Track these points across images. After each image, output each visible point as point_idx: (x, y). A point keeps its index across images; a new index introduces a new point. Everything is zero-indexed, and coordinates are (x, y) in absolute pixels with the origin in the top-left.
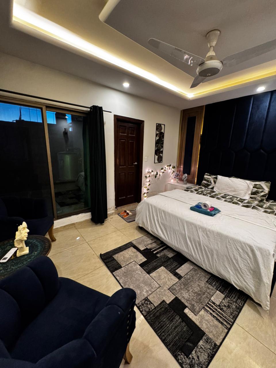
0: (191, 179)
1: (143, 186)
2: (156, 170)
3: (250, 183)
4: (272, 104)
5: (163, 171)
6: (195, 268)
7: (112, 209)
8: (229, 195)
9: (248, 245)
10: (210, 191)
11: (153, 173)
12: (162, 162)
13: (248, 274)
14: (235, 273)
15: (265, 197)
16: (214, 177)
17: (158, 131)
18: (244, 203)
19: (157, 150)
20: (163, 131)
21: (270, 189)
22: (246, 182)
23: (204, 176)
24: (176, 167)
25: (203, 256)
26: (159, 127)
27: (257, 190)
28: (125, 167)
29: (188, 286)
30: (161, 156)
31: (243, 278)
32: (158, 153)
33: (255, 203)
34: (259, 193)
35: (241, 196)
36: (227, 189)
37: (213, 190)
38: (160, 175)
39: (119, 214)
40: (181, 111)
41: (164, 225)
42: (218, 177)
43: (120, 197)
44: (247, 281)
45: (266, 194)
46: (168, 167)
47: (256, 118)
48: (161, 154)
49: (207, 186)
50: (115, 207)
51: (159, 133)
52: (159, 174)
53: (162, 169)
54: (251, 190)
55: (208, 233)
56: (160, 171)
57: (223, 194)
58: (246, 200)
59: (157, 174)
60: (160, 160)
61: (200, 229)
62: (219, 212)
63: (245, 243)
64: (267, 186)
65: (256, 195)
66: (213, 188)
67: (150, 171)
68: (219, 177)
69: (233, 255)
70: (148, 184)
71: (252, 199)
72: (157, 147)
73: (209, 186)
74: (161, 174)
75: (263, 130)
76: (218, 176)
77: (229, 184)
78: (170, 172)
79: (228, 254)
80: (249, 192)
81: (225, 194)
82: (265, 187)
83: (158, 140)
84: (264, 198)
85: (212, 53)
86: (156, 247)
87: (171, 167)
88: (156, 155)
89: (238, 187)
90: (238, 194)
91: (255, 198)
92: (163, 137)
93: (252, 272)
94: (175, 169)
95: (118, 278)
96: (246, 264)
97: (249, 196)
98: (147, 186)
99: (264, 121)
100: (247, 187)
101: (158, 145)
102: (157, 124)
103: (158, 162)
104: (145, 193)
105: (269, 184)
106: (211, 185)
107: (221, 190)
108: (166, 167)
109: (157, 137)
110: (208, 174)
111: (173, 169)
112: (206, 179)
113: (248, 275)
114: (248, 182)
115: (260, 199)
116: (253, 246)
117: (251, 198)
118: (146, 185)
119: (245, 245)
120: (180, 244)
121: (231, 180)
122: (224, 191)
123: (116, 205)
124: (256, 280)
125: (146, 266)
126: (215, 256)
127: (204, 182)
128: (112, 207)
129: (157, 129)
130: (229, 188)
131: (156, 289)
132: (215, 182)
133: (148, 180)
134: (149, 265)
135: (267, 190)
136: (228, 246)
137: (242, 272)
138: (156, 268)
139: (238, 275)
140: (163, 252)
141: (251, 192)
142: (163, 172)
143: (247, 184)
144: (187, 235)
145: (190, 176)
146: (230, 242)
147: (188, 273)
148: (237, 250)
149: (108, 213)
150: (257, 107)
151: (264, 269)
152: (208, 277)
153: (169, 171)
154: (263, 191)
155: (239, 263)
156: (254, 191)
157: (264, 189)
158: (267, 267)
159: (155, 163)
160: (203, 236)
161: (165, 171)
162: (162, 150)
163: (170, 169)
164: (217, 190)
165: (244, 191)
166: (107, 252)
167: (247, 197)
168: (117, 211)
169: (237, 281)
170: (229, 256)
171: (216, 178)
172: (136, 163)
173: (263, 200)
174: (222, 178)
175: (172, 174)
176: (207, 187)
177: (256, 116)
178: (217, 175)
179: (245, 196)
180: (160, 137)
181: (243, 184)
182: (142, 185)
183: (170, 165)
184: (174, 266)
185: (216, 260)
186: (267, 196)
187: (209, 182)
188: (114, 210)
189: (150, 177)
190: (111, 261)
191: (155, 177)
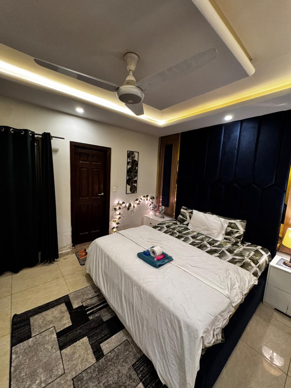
0: (170, 212)
1: (111, 220)
2: (128, 201)
3: (224, 222)
4: (243, 134)
5: (138, 202)
6: (128, 339)
7: (68, 247)
8: (202, 234)
9: (176, 318)
10: (183, 228)
11: (124, 205)
12: (136, 193)
13: (174, 362)
14: (161, 358)
15: (240, 238)
16: (190, 211)
17: (130, 159)
18: (213, 247)
19: (128, 179)
20: (136, 159)
21: (246, 230)
22: (220, 220)
23: (180, 210)
24: (155, 197)
25: (135, 325)
26: (130, 154)
27: (231, 230)
28: (88, 198)
29: (103, 373)
30: (135, 186)
31: (168, 368)
32: (131, 183)
33: (228, 246)
34: (234, 234)
35: (213, 236)
36: (201, 227)
37: (188, 227)
38: (134, 207)
39: (77, 254)
40: (159, 138)
41: (106, 274)
42: (193, 212)
43: (81, 233)
44: (172, 375)
45: (242, 235)
46: (145, 199)
47: (228, 148)
48: (135, 183)
49: (182, 221)
50: (72, 245)
51: (131, 161)
52: (132, 205)
53: (137, 200)
54: (225, 229)
55: (142, 293)
56: (134, 202)
57: (196, 232)
58: (219, 241)
59: (130, 205)
60: (134, 190)
61: (135, 286)
62: (170, 261)
63: (174, 315)
64: (242, 226)
65: (231, 235)
66: (187, 225)
67: (121, 202)
68: (195, 212)
69: (162, 330)
70: (118, 217)
71: (226, 240)
72: (129, 176)
73: (184, 222)
74: (136, 205)
75: (235, 162)
76: (194, 210)
77: (203, 221)
78: (148, 204)
79: (156, 328)
80: (223, 231)
81: (198, 233)
82: (241, 226)
83: (129, 168)
84: (239, 240)
85: (131, 78)
86: (95, 304)
87: (149, 198)
88: (129, 185)
89: (211, 226)
90: (211, 234)
91: (229, 239)
92: (137, 165)
93: (178, 361)
94: (155, 199)
95: (14, 356)
96: (172, 347)
97: (223, 236)
98: (117, 220)
99: (236, 152)
100: (221, 226)
101: (130, 174)
102: (128, 151)
103: (130, 192)
104: (114, 228)
105: (244, 224)
106: (186, 220)
107: (195, 228)
108: (142, 197)
109: (128, 166)
110: (185, 208)
111: (151, 200)
112: (182, 213)
113: (173, 364)
114: (222, 219)
115: (235, 241)
116: (182, 320)
117: (225, 238)
118: (116, 218)
119: (174, 318)
120: (116, 303)
121: (205, 216)
122: (198, 229)
123: (73, 242)
124: (181, 374)
125: (65, 335)
126: (145, 328)
127: (180, 216)
128: (67, 246)
129: (129, 156)
130: (202, 226)
131: (55, 378)
132: (190, 217)
133: (118, 212)
134: (70, 333)
135: (242, 230)
136: (158, 315)
137: (167, 358)
138: (77, 338)
139: (164, 361)
140: (99, 311)
141: (226, 232)
142: (138, 204)
143: (221, 222)
144: (123, 292)
145: (169, 209)
146: (161, 310)
147: (115, 349)
148: (166, 324)
149: (59, 253)
150: (228, 137)
151: (189, 359)
152: (139, 356)
153: (147, 202)
154: (238, 232)
155: (166, 344)
156: (228, 231)
157: (239, 230)
158: (193, 358)
159: (126, 193)
160: (137, 296)
161: (140, 203)
162: (136, 179)
163: (147, 200)
164: (191, 227)
165: (217, 230)
166: (26, 312)
167: (220, 238)
168: (75, 250)
169: (162, 371)
170: (158, 331)
171: (192, 213)
172: (102, 194)
173: (238, 242)
174: (196, 213)
175: (150, 206)
176: (182, 223)
177: (228, 146)
178: (192, 209)
179: (218, 236)
180: (132, 166)
181: (217, 222)
182: (110, 218)
183: (147, 196)
184: (103, 335)
185: (146, 333)
186: (242, 237)
187: (184, 218)
188: (70, 248)
189: (121, 210)
190: (24, 326)
191: (127, 209)
